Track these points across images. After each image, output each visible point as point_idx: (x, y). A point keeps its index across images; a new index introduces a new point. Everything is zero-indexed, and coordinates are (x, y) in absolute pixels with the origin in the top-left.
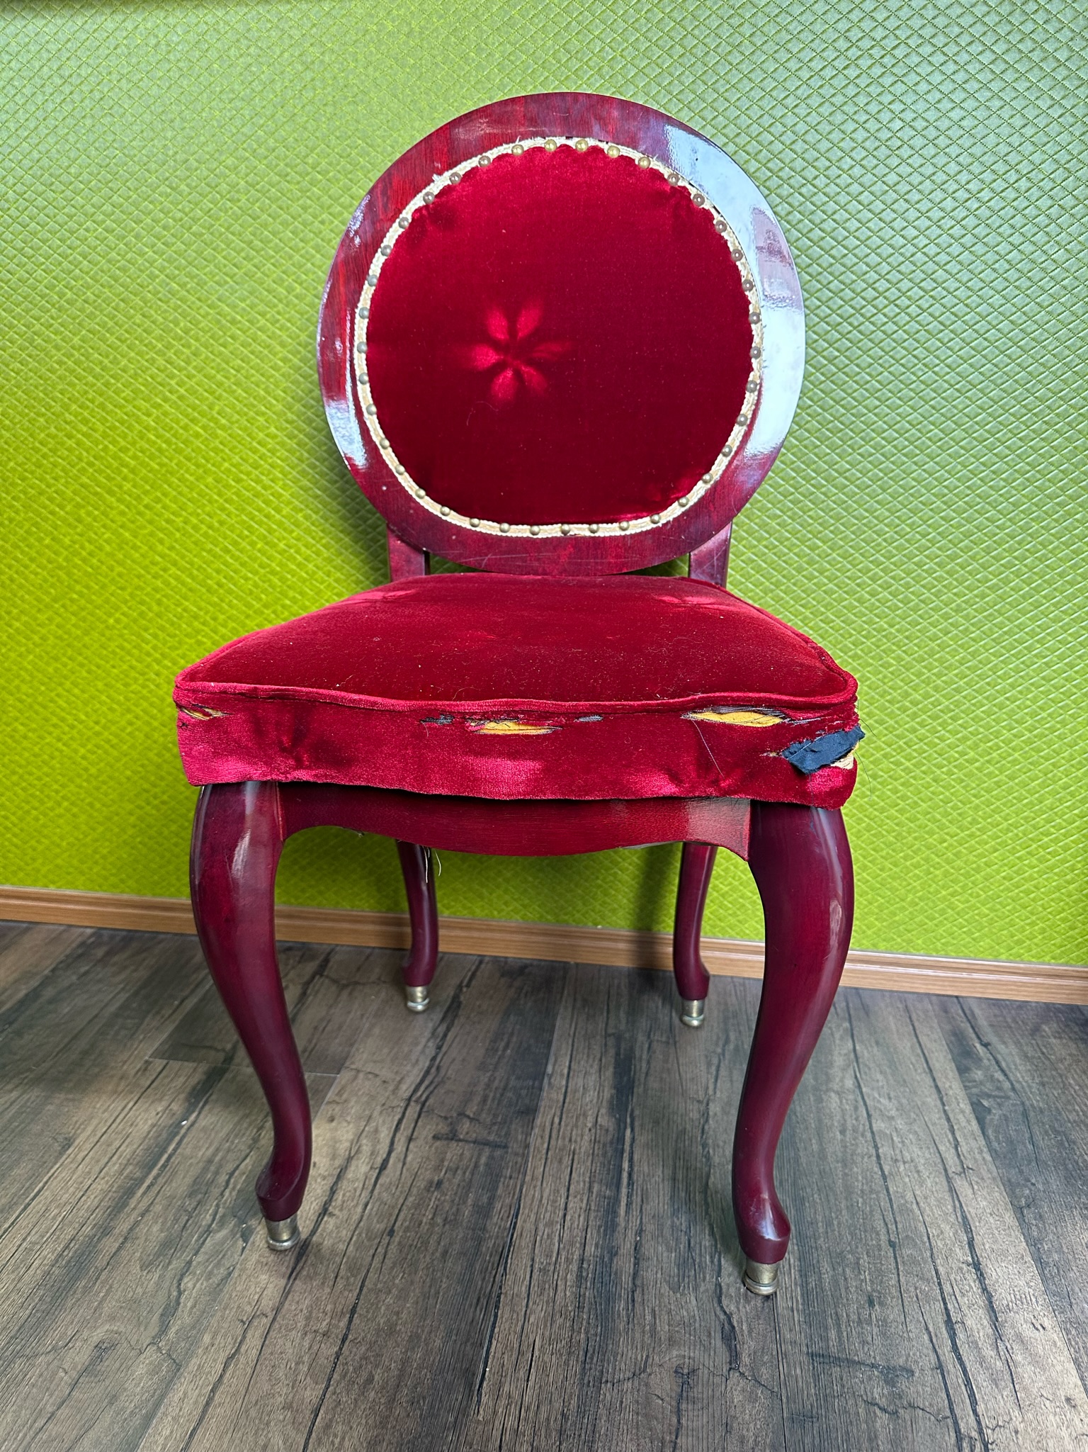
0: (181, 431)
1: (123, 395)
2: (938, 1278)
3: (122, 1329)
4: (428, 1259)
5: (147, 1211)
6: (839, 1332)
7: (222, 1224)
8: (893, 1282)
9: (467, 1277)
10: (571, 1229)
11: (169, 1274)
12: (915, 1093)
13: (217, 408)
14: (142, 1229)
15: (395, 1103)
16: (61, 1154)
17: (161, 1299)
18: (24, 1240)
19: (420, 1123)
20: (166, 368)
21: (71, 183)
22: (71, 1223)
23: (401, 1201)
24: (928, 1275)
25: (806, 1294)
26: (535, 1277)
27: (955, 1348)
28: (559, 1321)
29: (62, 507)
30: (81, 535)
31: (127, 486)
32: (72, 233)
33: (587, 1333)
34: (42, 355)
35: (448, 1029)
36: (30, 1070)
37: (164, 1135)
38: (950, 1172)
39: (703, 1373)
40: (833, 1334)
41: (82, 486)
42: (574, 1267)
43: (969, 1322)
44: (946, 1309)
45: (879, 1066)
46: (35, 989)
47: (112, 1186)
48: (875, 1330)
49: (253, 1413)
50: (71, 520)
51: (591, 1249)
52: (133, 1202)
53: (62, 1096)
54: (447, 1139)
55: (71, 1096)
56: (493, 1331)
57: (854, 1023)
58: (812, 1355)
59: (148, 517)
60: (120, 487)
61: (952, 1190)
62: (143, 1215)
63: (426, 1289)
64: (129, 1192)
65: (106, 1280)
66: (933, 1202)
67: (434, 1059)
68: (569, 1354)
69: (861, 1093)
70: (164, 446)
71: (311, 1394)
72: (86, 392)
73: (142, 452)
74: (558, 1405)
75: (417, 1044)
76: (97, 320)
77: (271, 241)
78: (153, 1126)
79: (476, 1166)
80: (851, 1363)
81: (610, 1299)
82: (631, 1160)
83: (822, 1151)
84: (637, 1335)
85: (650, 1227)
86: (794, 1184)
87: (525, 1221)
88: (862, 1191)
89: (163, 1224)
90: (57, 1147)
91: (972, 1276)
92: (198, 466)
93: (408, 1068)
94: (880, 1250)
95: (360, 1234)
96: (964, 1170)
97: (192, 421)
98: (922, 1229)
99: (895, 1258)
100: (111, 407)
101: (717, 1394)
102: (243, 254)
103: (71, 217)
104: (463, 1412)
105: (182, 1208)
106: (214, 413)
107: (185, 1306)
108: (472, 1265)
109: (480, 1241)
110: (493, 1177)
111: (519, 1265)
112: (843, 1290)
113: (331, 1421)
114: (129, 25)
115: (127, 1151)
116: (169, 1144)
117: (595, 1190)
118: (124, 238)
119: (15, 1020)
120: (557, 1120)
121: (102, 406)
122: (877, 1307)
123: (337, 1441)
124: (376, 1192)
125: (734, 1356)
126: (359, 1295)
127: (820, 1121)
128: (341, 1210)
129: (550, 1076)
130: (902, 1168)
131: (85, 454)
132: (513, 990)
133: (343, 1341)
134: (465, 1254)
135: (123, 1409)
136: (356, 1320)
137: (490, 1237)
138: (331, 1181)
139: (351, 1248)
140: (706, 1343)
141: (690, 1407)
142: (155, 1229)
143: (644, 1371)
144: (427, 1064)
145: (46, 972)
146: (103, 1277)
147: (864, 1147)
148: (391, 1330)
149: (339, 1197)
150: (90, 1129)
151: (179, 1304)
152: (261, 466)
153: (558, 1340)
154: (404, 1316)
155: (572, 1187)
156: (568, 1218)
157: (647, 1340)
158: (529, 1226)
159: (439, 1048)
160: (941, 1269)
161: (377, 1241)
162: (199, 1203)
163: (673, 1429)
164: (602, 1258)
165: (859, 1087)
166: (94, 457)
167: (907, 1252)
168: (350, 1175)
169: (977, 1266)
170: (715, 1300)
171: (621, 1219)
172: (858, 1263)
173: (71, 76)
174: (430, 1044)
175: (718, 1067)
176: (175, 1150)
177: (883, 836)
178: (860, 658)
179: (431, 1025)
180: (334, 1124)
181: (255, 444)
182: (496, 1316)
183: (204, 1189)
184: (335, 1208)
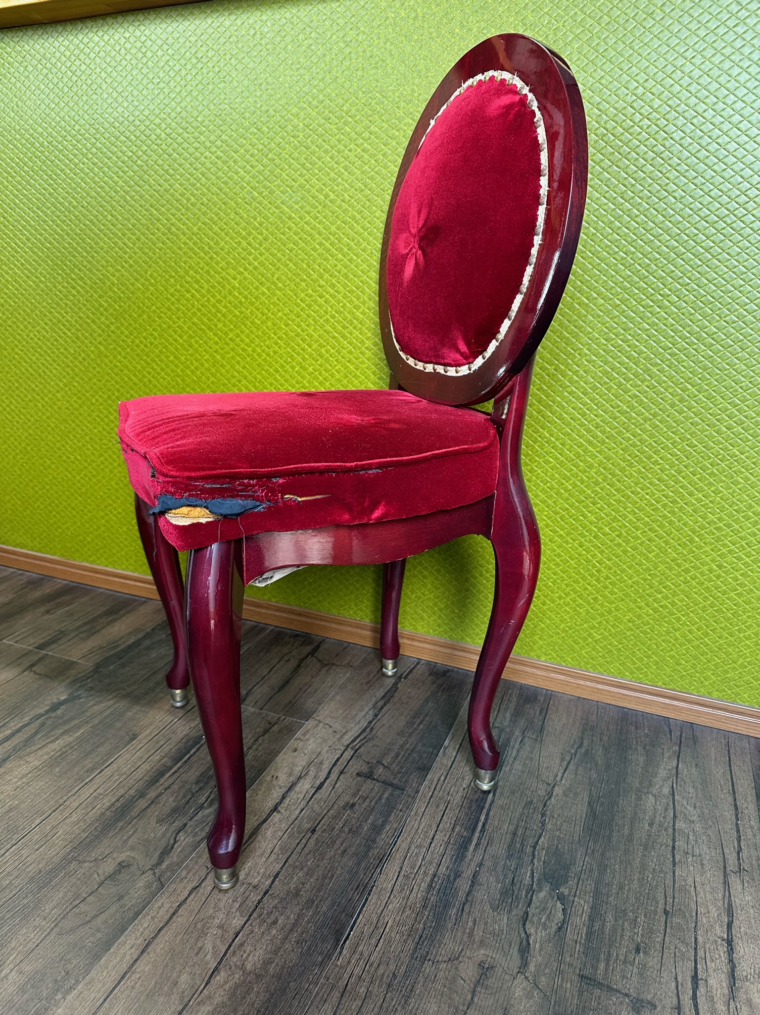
0: (254, 290)
1: (220, 265)
2: (696, 944)
3: (136, 857)
4: (332, 853)
5: (169, 787)
6: (607, 965)
7: (210, 805)
8: (659, 939)
9: (354, 870)
10: (432, 853)
11: (172, 829)
12: (717, 806)
13: (277, 276)
14: (164, 798)
15: (339, 747)
16: (129, 743)
17: (163, 843)
18: (95, 791)
19: (350, 763)
20: (247, 248)
21: (198, 127)
22: (124, 786)
23: (325, 812)
24: (688, 940)
25: (590, 934)
26: (400, 879)
27: (694, 997)
28: (408, 912)
29: (181, 337)
30: (191, 356)
31: (220, 325)
32: (197, 159)
33: (425, 924)
34: (175, 239)
35: (385, 705)
36: (123, 689)
37: (191, 743)
38: (728, 869)
39: (499, 971)
40: (602, 966)
41: (193, 323)
42: (428, 879)
43: (711, 982)
44: (696, 968)
45: (693, 782)
46: (139, 640)
47: (152, 768)
48: (635, 970)
49: (199, 926)
50: (186, 345)
51: (442, 869)
52: (162, 781)
53: (138, 708)
54: (366, 777)
55: (143, 709)
56: (362, 909)
57: (682, 748)
58: (582, 977)
59: (231, 346)
60: (216, 326)
61: (726, 883)
62: (166, 790)
63: (326, 872)
64: (161, 774)
65: (135, 825)
66: (708, 888)
67: (370, 722)
68: (409, 935)
69: (674, 799)
70: (243, 299)
71: (237, 922)
72: (199, 263)
73: (230, 303)
74: (392, 967)
75: (362, 711)
76: (208, 216)
77: (316, 164)
78: (186, 735)
79: (380, 798)
80: (610, 989)
81: (447, 906)
82: (487, 815)
83: (631, 834)
84: (459, 934)
85: (488, 863)
86: (603, 854)
87: (403, 841)
88: (654, 870)
89: (176, 797)
90: (127, 738)
91: (723, 949)
92: (263, 314)
93: (352, 725)
94: (655, 914)
95: (293, 828)
96: (740, 870)
97: (261, 284)
98: (694, 907)
99: (666, 923)
100: (213, 273)
101: (505, 987)
102: (298, 173)
103: (196, 149)
104: (329, 956)
105: (190, 790)
106: (275, 279)
107: (176, 851)
108: (359, 864)
109: (369, 848)
110: (390, 807)
111: (391, 869)
112: (618, 938)
113: (244, 942)
114: (239, 22)
115: (166, 748)
116: (192, 749)
117: (456, 830)
118: (227, 162)
119: (123, 657)
120: (443, 778)
121: (208, 272)
122: (641, 954)
123: (245, 955)
124: (310, 803)
125: (524, 964)
126: (282, 867)
127: (636, 814)
128: (286, 810)
129: (446, 748)
130: (690, 860)
131: (196, 303)
132: (435, 685)
133: (265, 894)
134: (357, 855)
135: (125, 905)
136: (276, 882)
137: (377, 847)
138: (284, 790)
139: (285, 836)
140: (507, 951)
141: (483, 991)
142: (171, 799)
143: (457, 959)
144: (366, 724)
145: (149, 630)
146: (133, 822)
147: (665, 838)
148: (297, 894)
149: (287, 801)
150: (148, 731)
151: (172, 848)
152: (301, 315)
153: (404, 925)
154: (307, 886)
155: (441, 825)
156: (433, 845)
157: (465, 938)
158: (405, 846)
159: (376, 716)
160: (700, 939)
161: (303, 835)
162: (201, 789)
163: (467, 1003)
164: (449, 877)
165: (673, 794)
166: (201, 305)
167: (676, 920)
168: (297, 789)
169: (730, 942)
170: (522, 923)
171: (469, 855)
172: (636, 920)
173: (202, 57)
174: (371, 712)
175: (569, 762)
176: (195, 753)
177: (723, 612)
178: (715, 475)
179: (374, 700)
180: (295, 753)
181: (298, 301)
182: (367, 900)
183: (205, 781)
184: (282, 808)
